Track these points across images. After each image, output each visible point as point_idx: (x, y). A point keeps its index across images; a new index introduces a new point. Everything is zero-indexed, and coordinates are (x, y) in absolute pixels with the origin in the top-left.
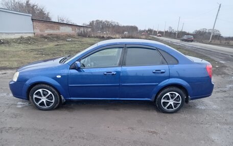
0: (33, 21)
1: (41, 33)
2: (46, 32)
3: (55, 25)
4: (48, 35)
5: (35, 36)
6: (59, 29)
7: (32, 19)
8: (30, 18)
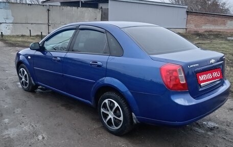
0: (187, 14)
1: (196, 29)
2: (204, 27)
3: (220, 19)
4: (206, 31)
5: (186, 33)
6: (225, 24)
7: (187, 12)
8: (185, 10)
